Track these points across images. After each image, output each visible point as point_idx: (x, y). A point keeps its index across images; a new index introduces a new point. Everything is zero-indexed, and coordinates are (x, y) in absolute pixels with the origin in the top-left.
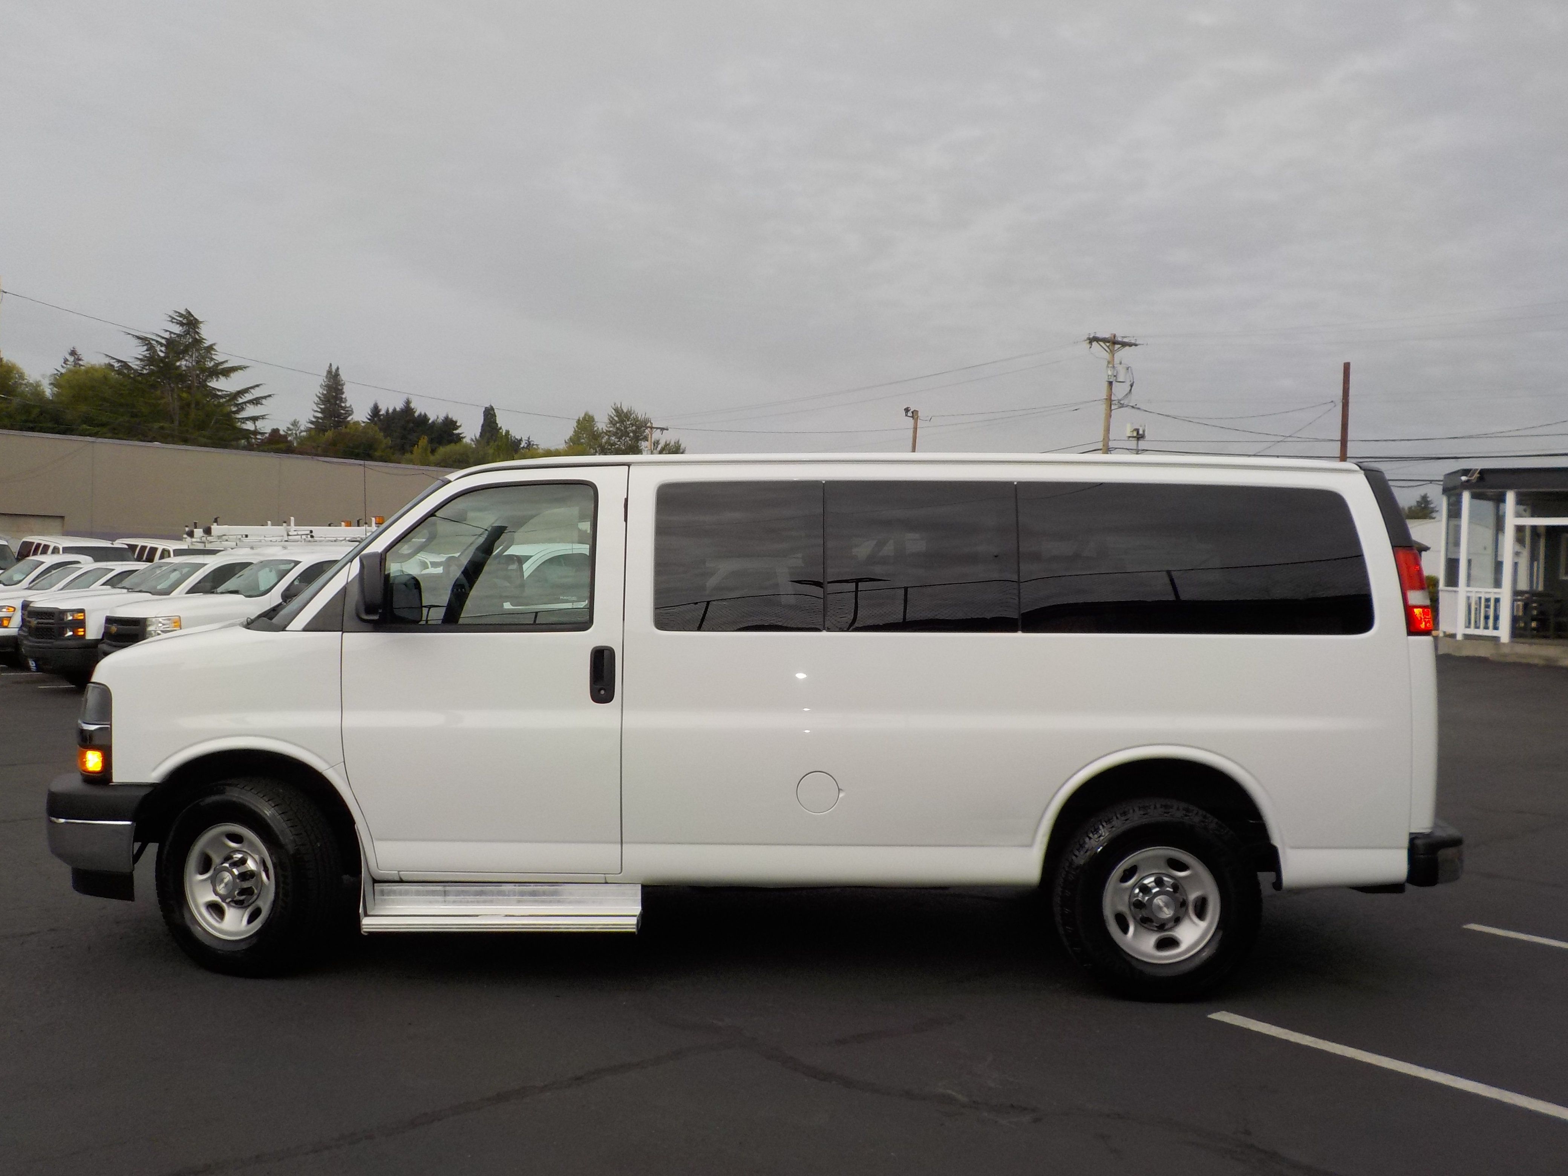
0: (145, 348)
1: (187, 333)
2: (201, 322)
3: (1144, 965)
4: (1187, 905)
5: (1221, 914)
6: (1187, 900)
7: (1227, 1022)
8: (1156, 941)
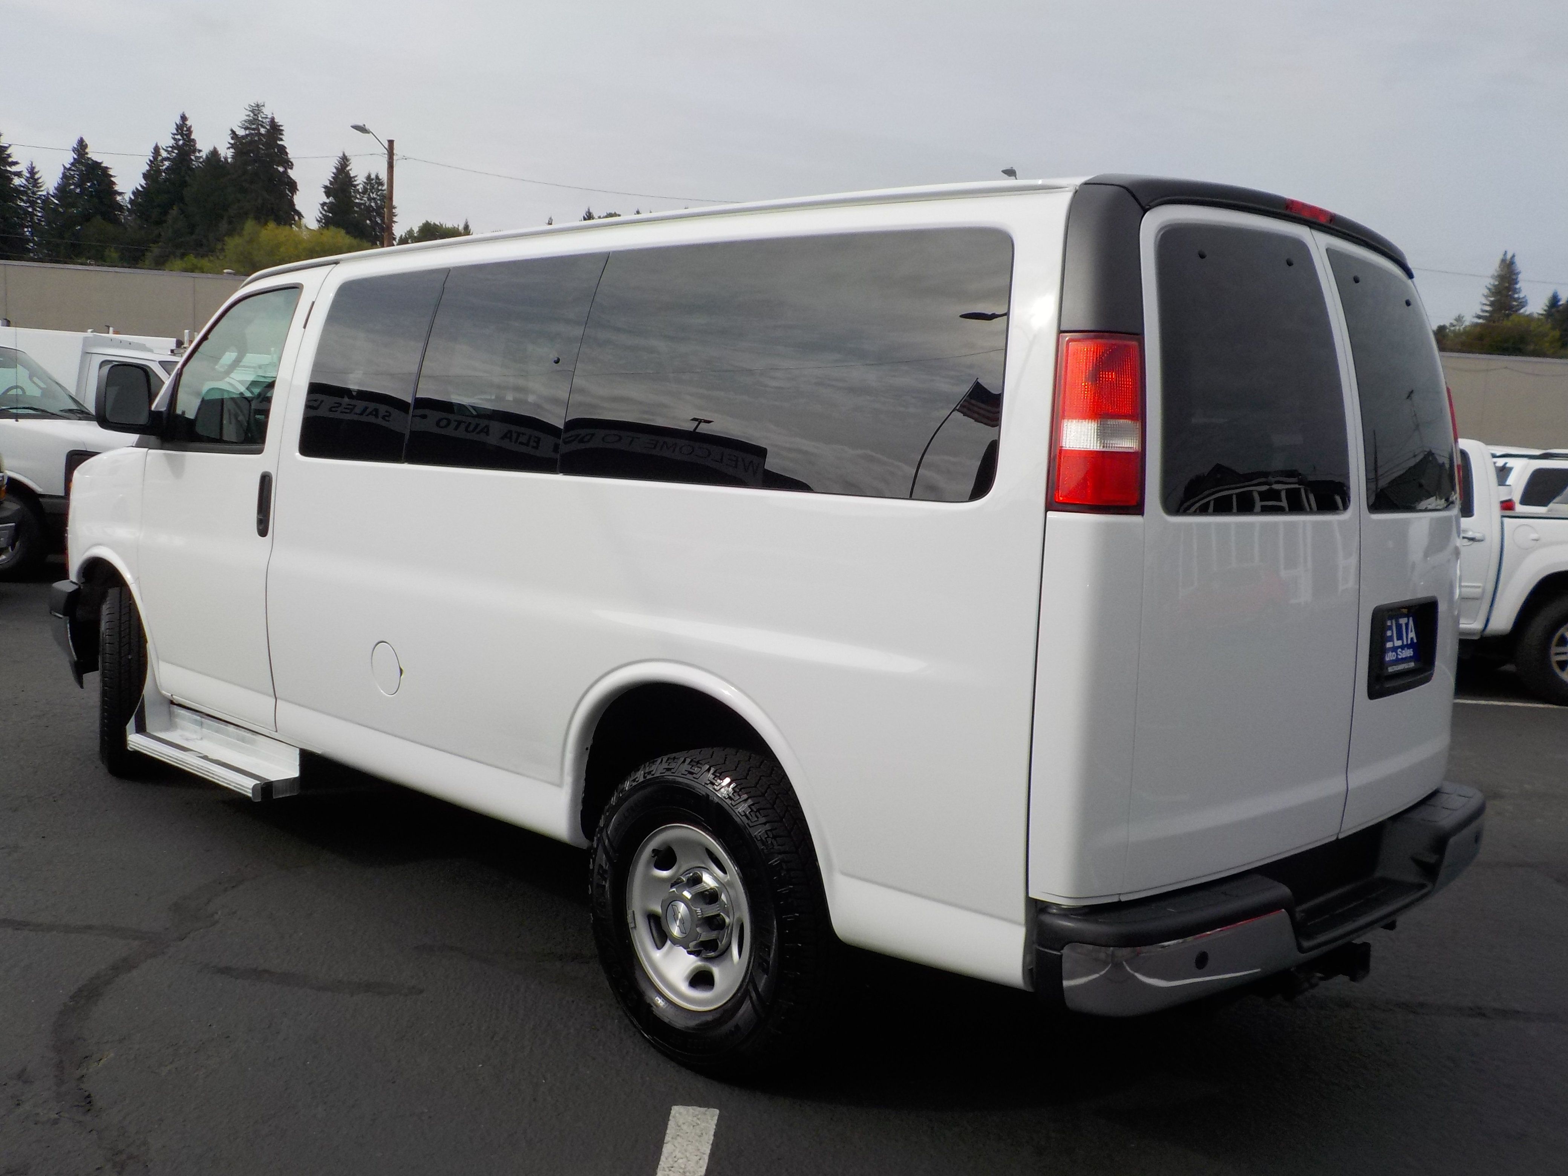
3: (660, 1001)
4: (730, 928)
5: (750, 958)
6: (727, 920)
7: (671, 1124)
8: (693, 971)
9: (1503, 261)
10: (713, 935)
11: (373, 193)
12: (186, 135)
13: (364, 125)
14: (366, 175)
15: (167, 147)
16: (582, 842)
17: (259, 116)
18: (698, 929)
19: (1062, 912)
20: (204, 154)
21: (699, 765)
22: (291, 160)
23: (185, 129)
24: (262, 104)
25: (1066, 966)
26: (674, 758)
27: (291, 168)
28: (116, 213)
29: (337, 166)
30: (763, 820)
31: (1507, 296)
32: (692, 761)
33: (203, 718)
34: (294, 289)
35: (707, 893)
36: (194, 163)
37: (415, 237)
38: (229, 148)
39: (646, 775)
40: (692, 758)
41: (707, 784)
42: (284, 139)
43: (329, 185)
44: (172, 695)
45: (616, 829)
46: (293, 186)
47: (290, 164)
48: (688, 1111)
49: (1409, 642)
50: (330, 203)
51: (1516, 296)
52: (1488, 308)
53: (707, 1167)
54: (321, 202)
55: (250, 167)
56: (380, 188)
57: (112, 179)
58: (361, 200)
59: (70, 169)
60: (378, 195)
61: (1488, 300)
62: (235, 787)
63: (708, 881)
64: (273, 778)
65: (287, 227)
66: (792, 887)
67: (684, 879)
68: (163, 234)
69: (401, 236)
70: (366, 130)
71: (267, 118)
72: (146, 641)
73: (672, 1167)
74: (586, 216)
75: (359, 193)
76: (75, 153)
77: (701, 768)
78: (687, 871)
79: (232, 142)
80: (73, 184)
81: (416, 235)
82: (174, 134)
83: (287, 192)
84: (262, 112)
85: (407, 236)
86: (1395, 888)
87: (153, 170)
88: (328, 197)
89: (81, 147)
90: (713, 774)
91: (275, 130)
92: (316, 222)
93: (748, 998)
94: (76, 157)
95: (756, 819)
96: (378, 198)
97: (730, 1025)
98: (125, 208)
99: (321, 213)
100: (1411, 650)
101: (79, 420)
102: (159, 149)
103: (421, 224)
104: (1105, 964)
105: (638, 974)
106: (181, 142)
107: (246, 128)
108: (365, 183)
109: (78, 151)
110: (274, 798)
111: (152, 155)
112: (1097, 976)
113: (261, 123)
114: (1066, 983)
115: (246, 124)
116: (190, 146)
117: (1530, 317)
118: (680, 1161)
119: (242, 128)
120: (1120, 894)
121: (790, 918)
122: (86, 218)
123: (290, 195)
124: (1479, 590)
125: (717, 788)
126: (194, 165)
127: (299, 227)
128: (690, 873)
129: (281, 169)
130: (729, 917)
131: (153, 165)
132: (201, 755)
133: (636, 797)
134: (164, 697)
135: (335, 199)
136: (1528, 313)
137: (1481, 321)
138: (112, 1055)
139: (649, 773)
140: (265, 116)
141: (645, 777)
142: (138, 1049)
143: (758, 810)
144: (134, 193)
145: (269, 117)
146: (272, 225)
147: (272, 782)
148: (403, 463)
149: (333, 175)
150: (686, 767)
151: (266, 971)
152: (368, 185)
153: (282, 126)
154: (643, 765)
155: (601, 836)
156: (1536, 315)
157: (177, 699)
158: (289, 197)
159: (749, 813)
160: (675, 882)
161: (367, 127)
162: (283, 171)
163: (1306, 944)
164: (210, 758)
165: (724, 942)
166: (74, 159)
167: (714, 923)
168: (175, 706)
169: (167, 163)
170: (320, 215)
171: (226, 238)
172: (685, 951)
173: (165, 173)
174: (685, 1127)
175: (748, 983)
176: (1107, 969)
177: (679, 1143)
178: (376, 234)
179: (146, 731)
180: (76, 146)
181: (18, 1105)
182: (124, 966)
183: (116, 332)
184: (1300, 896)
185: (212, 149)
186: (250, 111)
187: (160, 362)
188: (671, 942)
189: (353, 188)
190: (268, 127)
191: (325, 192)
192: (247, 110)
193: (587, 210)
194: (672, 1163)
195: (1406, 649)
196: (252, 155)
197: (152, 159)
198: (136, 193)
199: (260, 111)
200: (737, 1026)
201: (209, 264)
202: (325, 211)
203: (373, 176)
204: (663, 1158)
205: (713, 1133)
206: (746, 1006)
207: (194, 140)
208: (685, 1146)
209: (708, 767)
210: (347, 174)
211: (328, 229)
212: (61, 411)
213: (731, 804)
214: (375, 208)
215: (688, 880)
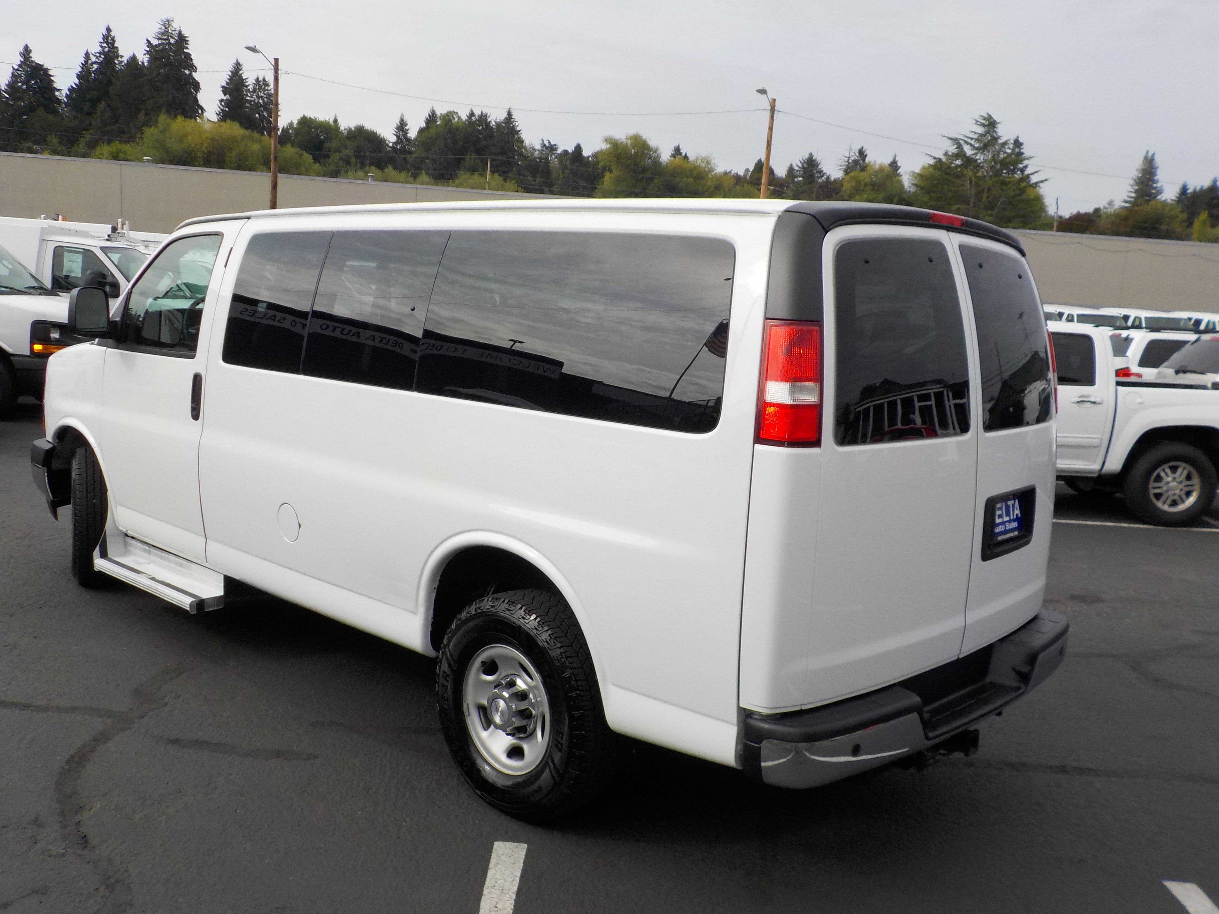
0: (955, 146)
1: (988, 132)
2: (999, 123)
3: (487, 768)
4: (535, 718)
5: (549, 739)
6: (534, 712)
7: (494, 855)
8: (508, 747)
9: (1146, 158)
10: (524, 722)
11: (261, 92)
12: (110, 43)
13: (255, 46)
14: (255, 77)
15: (95, 53)
16: (431, 653)
17: (169, 29)
18: (513, 719)
19: (762, 718)
20: (125, 60)
21: (514, 605)
22: (195, 65)
23: (110, 38)
24: (172, 20)
25: (764, 753)
26: (497, 599)
27: (196, 72)
28: (55, 105)
29: (232, 70)
30: (559, 645)
31: (1148, 185)
32: (509, 601)
33: (151, 548)
34: (217, 236)
35: (520, 693)
36: (117, 66)
37: (295, 128)
38: (145, 54)
39: (477, 609)
40: (510, 598)
41: (520, 618)
42: (189, 47)
43: (225, 85)
44: (127, 531)
45: (456, 646)
46: (197, 86)
47: (194, 68)
48: (505, 846)
49: (1015, 517)
50: (227, 100)
51: (1155, 185)
52: (1133, 195)
53: (519, 886)
54: (220, 99)
55: (162, 70)
56: (266, 88)
57: (52, 78)
58: (252, 97)
59: (17, 70)
60: (265, 94)
61: (1133, 188)
62: (176, 602)
63: (521, 684)
64: (204, 596)
65: (193, 120)
66: (578, 692)
67: (503, 683)
68: (93, 122)
69: (284, 127)
70: (257, 51)
71: (175, 30)
72: (106, 490)
73: (494, 886)
74: (430, 114)
75: (250, 92)
76: (21, 57)
77: (515, 607)
78: (505, 676)
79: (148, 49)
80: (21, 82)
81: (295, 126)
82: (101, 43)
83: (192, 91)
84: (172, 26)
85: (288, 127)
86: (999, 689)
87: (84, 71)
88: (225, 95)
89: (26, 52)
90: (524, 611)
91: (182, 40)
92: (216, 115)
93: (547, 768)
94: (22, 60)
95: (554, 644)
96: (265, 96)
97: (535, 786)
98: (63, 101)
99: (219, 108)
100: (1016, 522)
101: (40, 295)
102: (89, 54)
103: (300, 118)
104: (790, 751)
105: (472, 749)
106: (106, 49)
107: (159, 39)
108: (254, 84)
109: (24, 55)
110: (206, 611)
111: (84, 59)
112: (784, 760)
113: (171, 35)
114: (763, 764)
115: (159, 35)
116: (114, 52)
117: (1164, 203)
118: (500, 882)
119: (156, 38)
120: (801, 705)
121: (577, 714)
122: (31, 110)
123: (195, 93)
124: (1098, 441)
125: (527, 622)
126: (117, 68)
127: (202, 118)
128: (508, 678)
129: (187, 72)
130: (535, 710)
131: (84, 67)
132: (150, 577)
133: (471, 624)
134: (121, 531)
135: (231, 97)
136: (1163, 199)
137: (1127, 205)
138: (99, 806)
139: (479, 608)
140: (174, 29)
141: (476, 611)
142: (117, 801)
143: (555, 638)
144: (69, 90)
145: (177, 30)
146: (180, 118)
147: (204, 599)
148: (300, 374)
149: (229, 77)
150: (505, 605)
151: (204, 742)
152: (257, 86)
153: (187, 37)
154: (474, 603)
155: (445, 650)
156: (1169, 201)
157: (130, 533)
158: (194, 95)
159: (549, 640)
160: (498, 685)
161: (257, 48)
162: (189, 74)
163: (931, 734)
164: (156, 579)
165: (531, 727)
166: (21, 61)
167: (525, 714)
168: (129, 538)
169: (95, 66)
170: (219, 110)
171: (144, 128)
172: (504, 733)
173: (94, 74)
174: (503, 857)
175: (548, 757)
176: (791, 756)
177: (499, 869)
178: (263, 125)
179: (107, 556)
180: (22, 51)
181: (36, 843)
182: (102, 738)
183: (64, 219)
184: (926, 703)
185: (131, 55)
186: (162, 25)
187: (101, 248)
188: (494, 726)
189: (245, 88)
190: (176, 38)
191: (223, 91)
192: (159, 24)
193: (431, 108)
194: (494, 883)
195: (1012, 522)
196: (164, 60)
197: (83, 62)
198: (71, 90)
199: (170, 25)
200: (540, 788)
201: (130, 149)
202: (223, 106)
203: (261, 79)
204: (488, 880)
205: (523, 862)
206: (547, 772)
207: (117, 48)
208: (503, 870)
209: (520, 606)
210: (240, 77)
211: (225, 122)
212: (25, 288)
213: (537, 633)
214: (262, 104)
215: (506, 684)
